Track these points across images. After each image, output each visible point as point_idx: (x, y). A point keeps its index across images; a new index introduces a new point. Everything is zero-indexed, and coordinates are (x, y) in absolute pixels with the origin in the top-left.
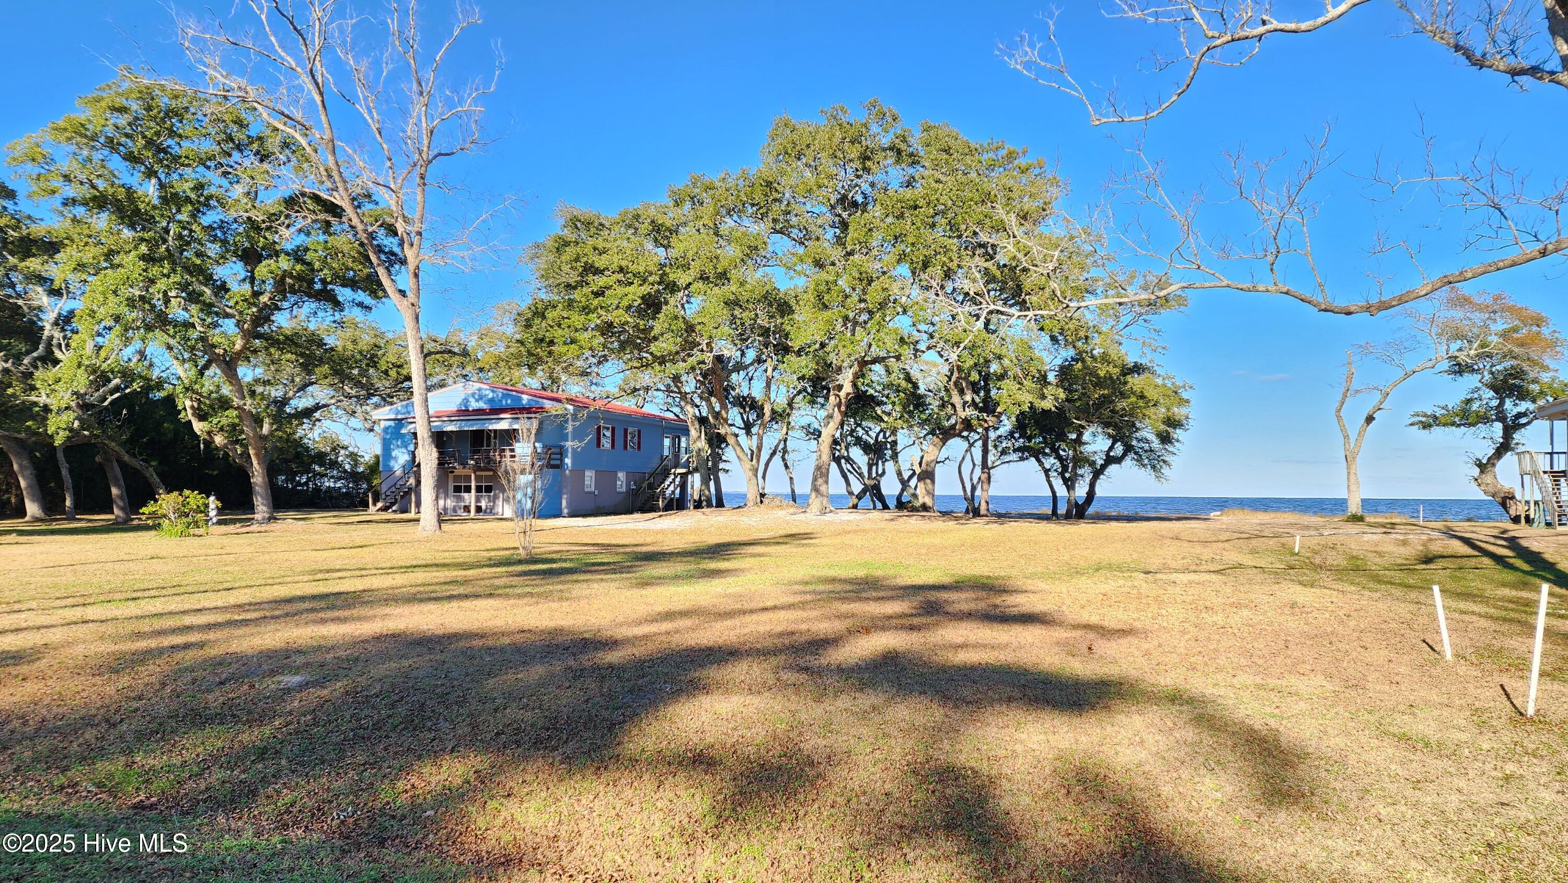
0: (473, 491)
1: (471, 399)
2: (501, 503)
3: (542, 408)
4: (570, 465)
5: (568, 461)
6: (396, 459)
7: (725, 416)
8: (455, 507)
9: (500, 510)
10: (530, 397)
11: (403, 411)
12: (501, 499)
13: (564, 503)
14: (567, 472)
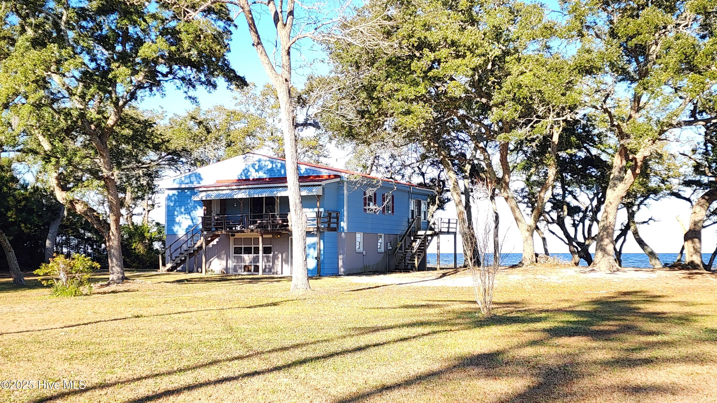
0: (261, 252)
1: (251, 169)
2: (280, 263)
3: (319, 176)
4: (345, 228)
5: (344, 224)
6: (179, 224)
7: (507, 180)
8: (235, 266)
9: (279, 270)
10: (308, 167)
11: (187, 181)
12: (280, 260)
13: (341, 263)
14: (343, 234)
